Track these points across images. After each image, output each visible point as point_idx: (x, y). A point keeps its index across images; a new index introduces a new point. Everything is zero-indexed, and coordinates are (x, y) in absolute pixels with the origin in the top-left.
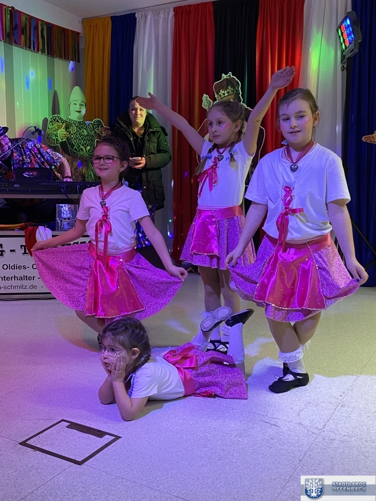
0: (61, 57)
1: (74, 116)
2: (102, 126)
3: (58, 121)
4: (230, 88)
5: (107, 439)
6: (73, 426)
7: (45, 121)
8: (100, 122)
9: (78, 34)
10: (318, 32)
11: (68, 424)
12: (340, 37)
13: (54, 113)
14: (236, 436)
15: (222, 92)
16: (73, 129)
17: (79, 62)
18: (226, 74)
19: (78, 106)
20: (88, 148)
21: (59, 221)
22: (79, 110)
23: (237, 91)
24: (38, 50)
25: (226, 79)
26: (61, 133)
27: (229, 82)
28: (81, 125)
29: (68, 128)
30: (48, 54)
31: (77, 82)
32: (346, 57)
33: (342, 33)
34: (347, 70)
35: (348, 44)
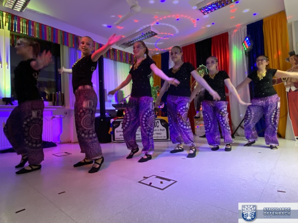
2: (159, 88)
4: (203, 70)
5: (172, 182)
10: (235, 46)
11: (155, 176)
12: (244, 46)
14: (227, 183)
15: (200, 71)
18: (201, 65)
20: (155, 95)
22: (152, 83)
23: (206, 70)
27: (202, 68)
28: (152, 88)
32: (247, 52)
33: (245, 44)
34: (248, 56)
35: (248, 47)
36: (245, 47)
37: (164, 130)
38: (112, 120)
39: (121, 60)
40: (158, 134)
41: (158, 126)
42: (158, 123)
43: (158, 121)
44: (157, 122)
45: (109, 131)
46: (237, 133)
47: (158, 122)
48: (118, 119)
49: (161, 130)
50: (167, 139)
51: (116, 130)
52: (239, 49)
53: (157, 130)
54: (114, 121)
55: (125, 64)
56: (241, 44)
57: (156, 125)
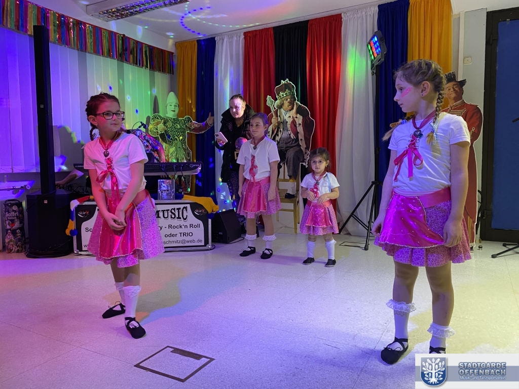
0: (159, 71)
1: (170, 114)
2: (191, 121)
3: (158, 118)
5: (204, 361)
6: (176, 351)
7: (148, 118)
8: (189, 118)
9: (172, 53)
10: (353, 47)
11: (172, 349)
12: (369, 51)
13: (154, 112)
15: (281, 93)
16: (170, 124)
17: (173, 74)
18: (284, 80)
19: (173, 107)
20: (181, 138)
21: (160, 193)
22: (173, 110)
23: (293, 92)
24: (143, 66)
25: (285, 84)
26: (161, 127)
27: (287, 86)
28: (175, 121)
29: (166, 123)
30: (150, 68)
31: (172, 89)
32: (375, 65)
33: (371, 47)
34: (376, 73)
35: (376, 55)
36: (371, 53)
37: (198, 226)
38: (74, 204)
39: (98, 51)
40: (184, 234)
41: (185, 218)
42: (185, 211)
43: (185, 205)
44: (184, 208)
45: (67, 228)
46: (347, 230)
47: (186, 208)
48: (89, 200)
49: (191, 226)
50: (205, 245)
51: (85, 225)
52: (361, 54)
53: (183, 227)
54: (78, 205)
55: (109, 60)
56: (365, 44)
57: (181, 216)
